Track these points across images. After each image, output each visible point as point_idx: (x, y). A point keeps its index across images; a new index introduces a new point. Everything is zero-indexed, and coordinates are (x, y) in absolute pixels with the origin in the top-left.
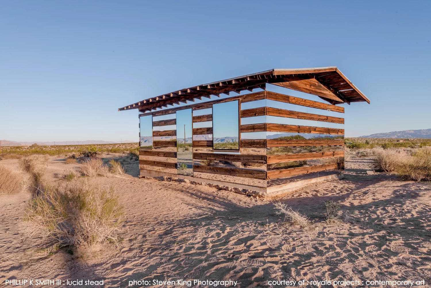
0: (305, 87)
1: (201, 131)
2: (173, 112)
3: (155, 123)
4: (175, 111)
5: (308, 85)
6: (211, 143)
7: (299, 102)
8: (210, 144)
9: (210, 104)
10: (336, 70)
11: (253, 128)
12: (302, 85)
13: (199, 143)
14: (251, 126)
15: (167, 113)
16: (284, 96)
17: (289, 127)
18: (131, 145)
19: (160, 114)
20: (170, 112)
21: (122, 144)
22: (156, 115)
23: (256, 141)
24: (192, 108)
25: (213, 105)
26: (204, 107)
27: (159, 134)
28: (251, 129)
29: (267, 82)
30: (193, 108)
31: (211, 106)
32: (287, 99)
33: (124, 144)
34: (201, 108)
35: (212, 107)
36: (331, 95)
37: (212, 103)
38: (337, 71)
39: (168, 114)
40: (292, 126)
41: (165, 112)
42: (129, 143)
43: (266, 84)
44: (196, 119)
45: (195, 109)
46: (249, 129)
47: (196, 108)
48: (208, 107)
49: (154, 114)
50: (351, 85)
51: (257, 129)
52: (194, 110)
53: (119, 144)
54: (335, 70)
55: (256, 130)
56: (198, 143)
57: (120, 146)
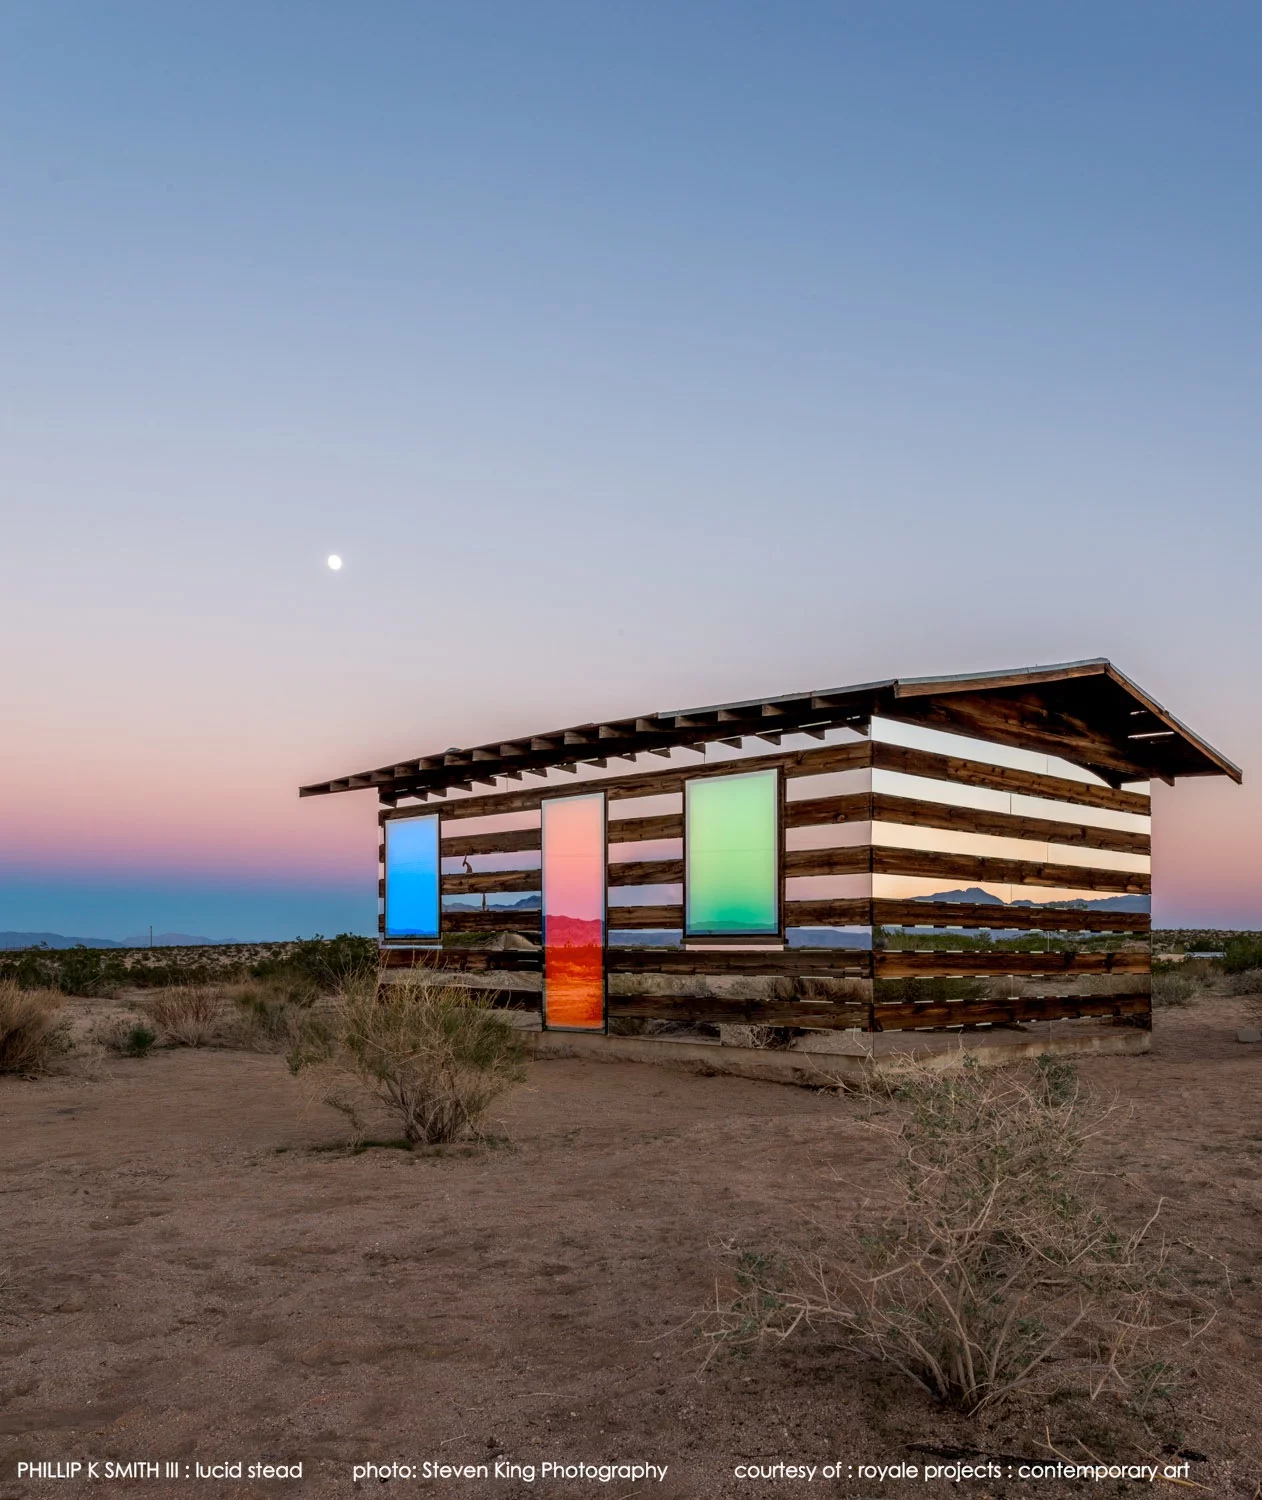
0: (1002, 726)
1: (640, 872)
2: (528, 804)
3: (452, 846)
4: (536, 800)
5: (1014, 718)
6: (677, 914)
7: (983, 776)
8: (675, 916)
9: (675, 780)
10: (1106, 670)
11: (828, 862)
12: (994, 719)
13: (632, 915)
14: (821, 856)
15: (502, 808)
16: (931, 758)
17: (946, 863)
18: (201, 955)
19: (474, 810)
20: (517, 803)
21: (153, 949)
22: (457, 812)
23: (837, 904)
24: (605, 791)
25: (687, 782)
26: (650, 789)
27: (466, 887)
28: (821, 865)
29: (874, 714)
30: (610, 793)
31: (678, 785)
32: (941, 765)
33: (161, 948)
34: (639, 791)
35: (683, 790)
36: (1097, 752)
37: (683, 776)
38: (1111, 675)
39: (508, 811)
40: (957, 859)
41: (496, 804)
42: (188, 948)
43: (873, 717)
44: (617, 830)
45: (617, 797)
46: (814, 867)
47: (621, 792)
48: (665, 790)
49: (446, 811)
50: (1163, 718)
51: (841, 864)
52: (611, 799)
53: (139, 949)
54: (1102, 672)
55: (839, 867)
56: (627, 915)
57: (147, 959)
